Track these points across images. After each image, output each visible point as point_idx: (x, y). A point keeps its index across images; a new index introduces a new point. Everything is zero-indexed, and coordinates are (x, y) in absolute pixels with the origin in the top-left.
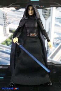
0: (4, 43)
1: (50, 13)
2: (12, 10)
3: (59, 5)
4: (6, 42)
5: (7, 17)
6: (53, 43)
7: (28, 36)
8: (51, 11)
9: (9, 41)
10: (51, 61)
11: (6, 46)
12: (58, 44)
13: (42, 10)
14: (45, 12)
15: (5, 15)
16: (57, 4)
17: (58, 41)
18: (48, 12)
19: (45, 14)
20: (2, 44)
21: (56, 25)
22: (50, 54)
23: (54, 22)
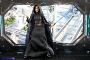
0: (23, 29)
1: (53, 8)
2: (28, 6)
3: (60, 3)
4: (24, 28)
5: (25, 11)
6: (56, 29)
7: (36, 25)
8: (55, 7)
9: (26, 28)
10: (55, 41)
11: (24, 31)
12: (59, 30)
13: (48, 6)
14: (50, 8)
15: (23, 10)
16: (58, 3)
17: (59, 27)
18: (52, 8)
19: (50, 9)
20: (22, 29)
21: (58, 16)
22: (54, 36)
23: (56, 14)
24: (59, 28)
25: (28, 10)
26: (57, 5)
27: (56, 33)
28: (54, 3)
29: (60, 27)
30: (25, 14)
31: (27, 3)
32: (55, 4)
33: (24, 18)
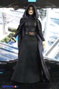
0: (3, 41)
1: (45, 13)
2: (11, 10)
4: (5, 40)
5: (6, 16)
8: (47, 12)
9: (8, 39)
10: (46, 58)
11: (5, 43)
12: (52, 43)
14: (41, 13)
15: (4, 15)
17: (52, 39)
18: (44, 12)
19: (41, 15)
20: (2, 41)
21: (51, 25)
24: (52, 41)
25: (12, 15)
26: (50, 9)
27: (49, 48)
28: (47, 6)
29: (54, 40)
30: (6, 20)
31: (9, 6)
32: (48, 8)
33: (5, 26)
